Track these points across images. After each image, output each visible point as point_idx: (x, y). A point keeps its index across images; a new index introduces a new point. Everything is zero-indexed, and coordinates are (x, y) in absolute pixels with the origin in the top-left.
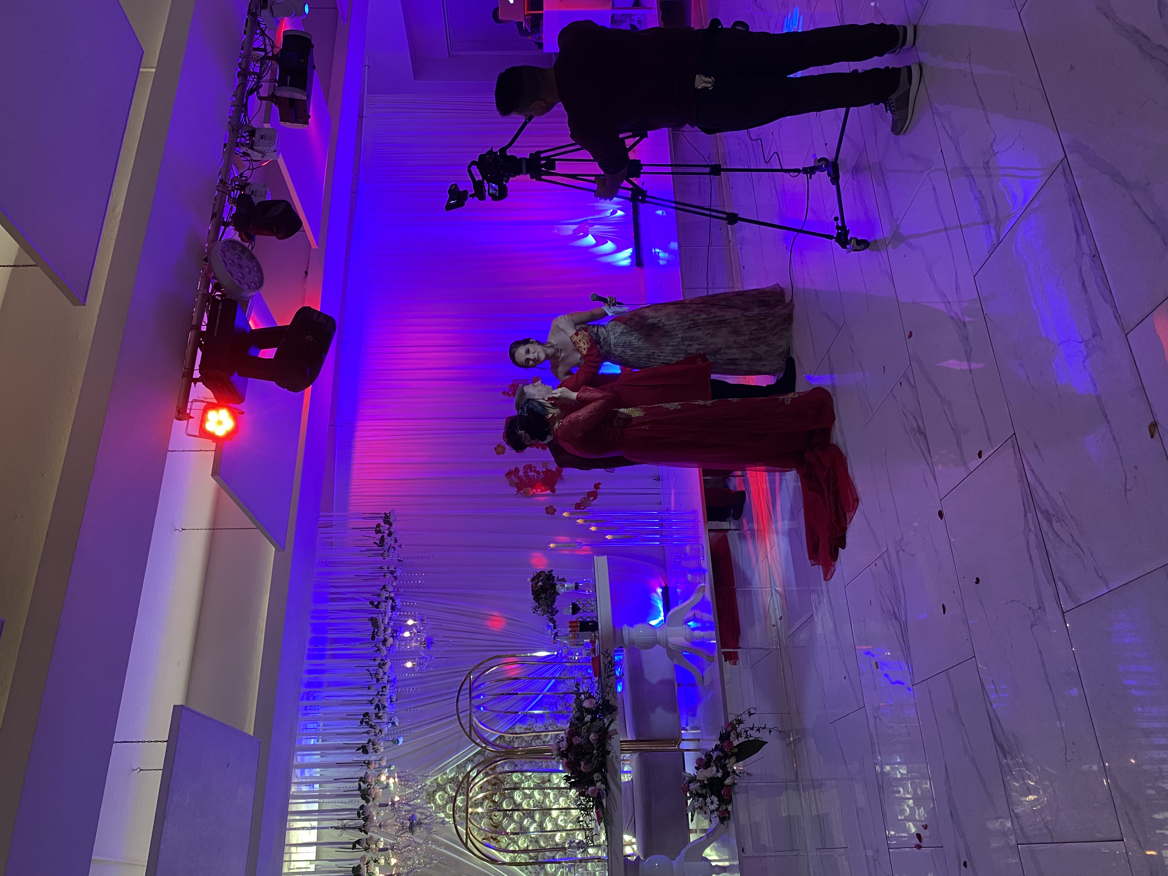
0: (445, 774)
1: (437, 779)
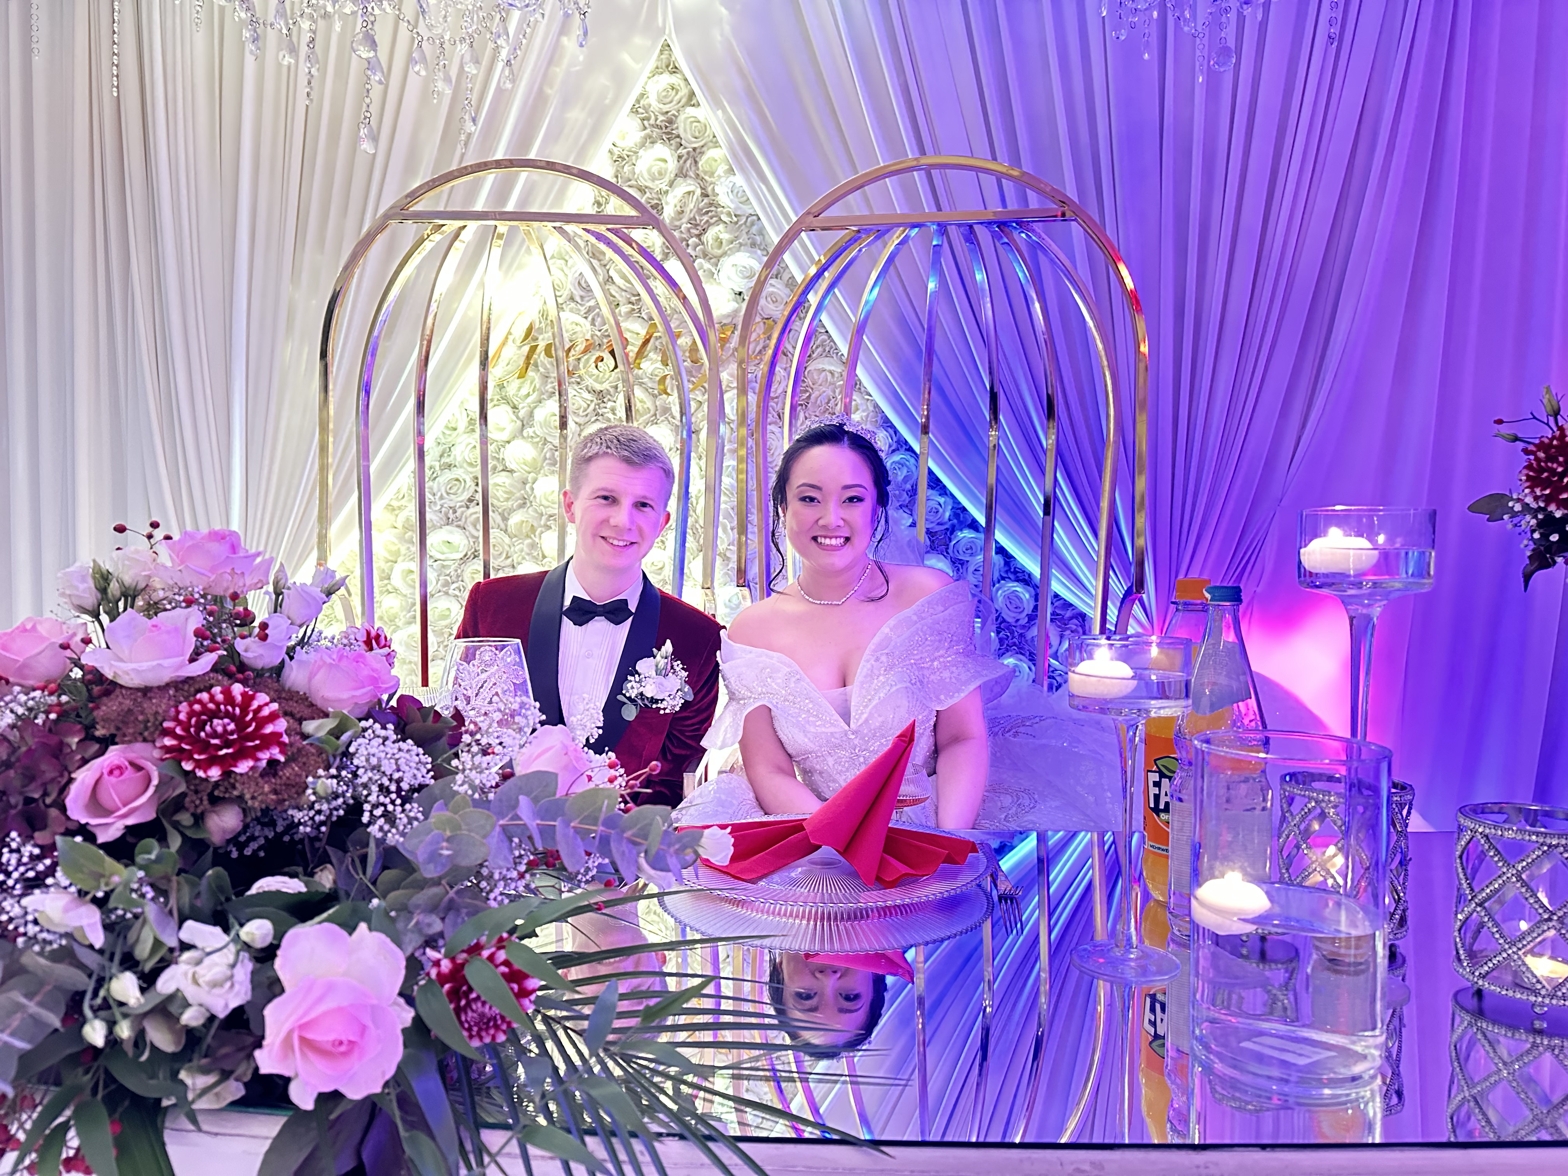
0: (731, 171)
1: (716, 145)
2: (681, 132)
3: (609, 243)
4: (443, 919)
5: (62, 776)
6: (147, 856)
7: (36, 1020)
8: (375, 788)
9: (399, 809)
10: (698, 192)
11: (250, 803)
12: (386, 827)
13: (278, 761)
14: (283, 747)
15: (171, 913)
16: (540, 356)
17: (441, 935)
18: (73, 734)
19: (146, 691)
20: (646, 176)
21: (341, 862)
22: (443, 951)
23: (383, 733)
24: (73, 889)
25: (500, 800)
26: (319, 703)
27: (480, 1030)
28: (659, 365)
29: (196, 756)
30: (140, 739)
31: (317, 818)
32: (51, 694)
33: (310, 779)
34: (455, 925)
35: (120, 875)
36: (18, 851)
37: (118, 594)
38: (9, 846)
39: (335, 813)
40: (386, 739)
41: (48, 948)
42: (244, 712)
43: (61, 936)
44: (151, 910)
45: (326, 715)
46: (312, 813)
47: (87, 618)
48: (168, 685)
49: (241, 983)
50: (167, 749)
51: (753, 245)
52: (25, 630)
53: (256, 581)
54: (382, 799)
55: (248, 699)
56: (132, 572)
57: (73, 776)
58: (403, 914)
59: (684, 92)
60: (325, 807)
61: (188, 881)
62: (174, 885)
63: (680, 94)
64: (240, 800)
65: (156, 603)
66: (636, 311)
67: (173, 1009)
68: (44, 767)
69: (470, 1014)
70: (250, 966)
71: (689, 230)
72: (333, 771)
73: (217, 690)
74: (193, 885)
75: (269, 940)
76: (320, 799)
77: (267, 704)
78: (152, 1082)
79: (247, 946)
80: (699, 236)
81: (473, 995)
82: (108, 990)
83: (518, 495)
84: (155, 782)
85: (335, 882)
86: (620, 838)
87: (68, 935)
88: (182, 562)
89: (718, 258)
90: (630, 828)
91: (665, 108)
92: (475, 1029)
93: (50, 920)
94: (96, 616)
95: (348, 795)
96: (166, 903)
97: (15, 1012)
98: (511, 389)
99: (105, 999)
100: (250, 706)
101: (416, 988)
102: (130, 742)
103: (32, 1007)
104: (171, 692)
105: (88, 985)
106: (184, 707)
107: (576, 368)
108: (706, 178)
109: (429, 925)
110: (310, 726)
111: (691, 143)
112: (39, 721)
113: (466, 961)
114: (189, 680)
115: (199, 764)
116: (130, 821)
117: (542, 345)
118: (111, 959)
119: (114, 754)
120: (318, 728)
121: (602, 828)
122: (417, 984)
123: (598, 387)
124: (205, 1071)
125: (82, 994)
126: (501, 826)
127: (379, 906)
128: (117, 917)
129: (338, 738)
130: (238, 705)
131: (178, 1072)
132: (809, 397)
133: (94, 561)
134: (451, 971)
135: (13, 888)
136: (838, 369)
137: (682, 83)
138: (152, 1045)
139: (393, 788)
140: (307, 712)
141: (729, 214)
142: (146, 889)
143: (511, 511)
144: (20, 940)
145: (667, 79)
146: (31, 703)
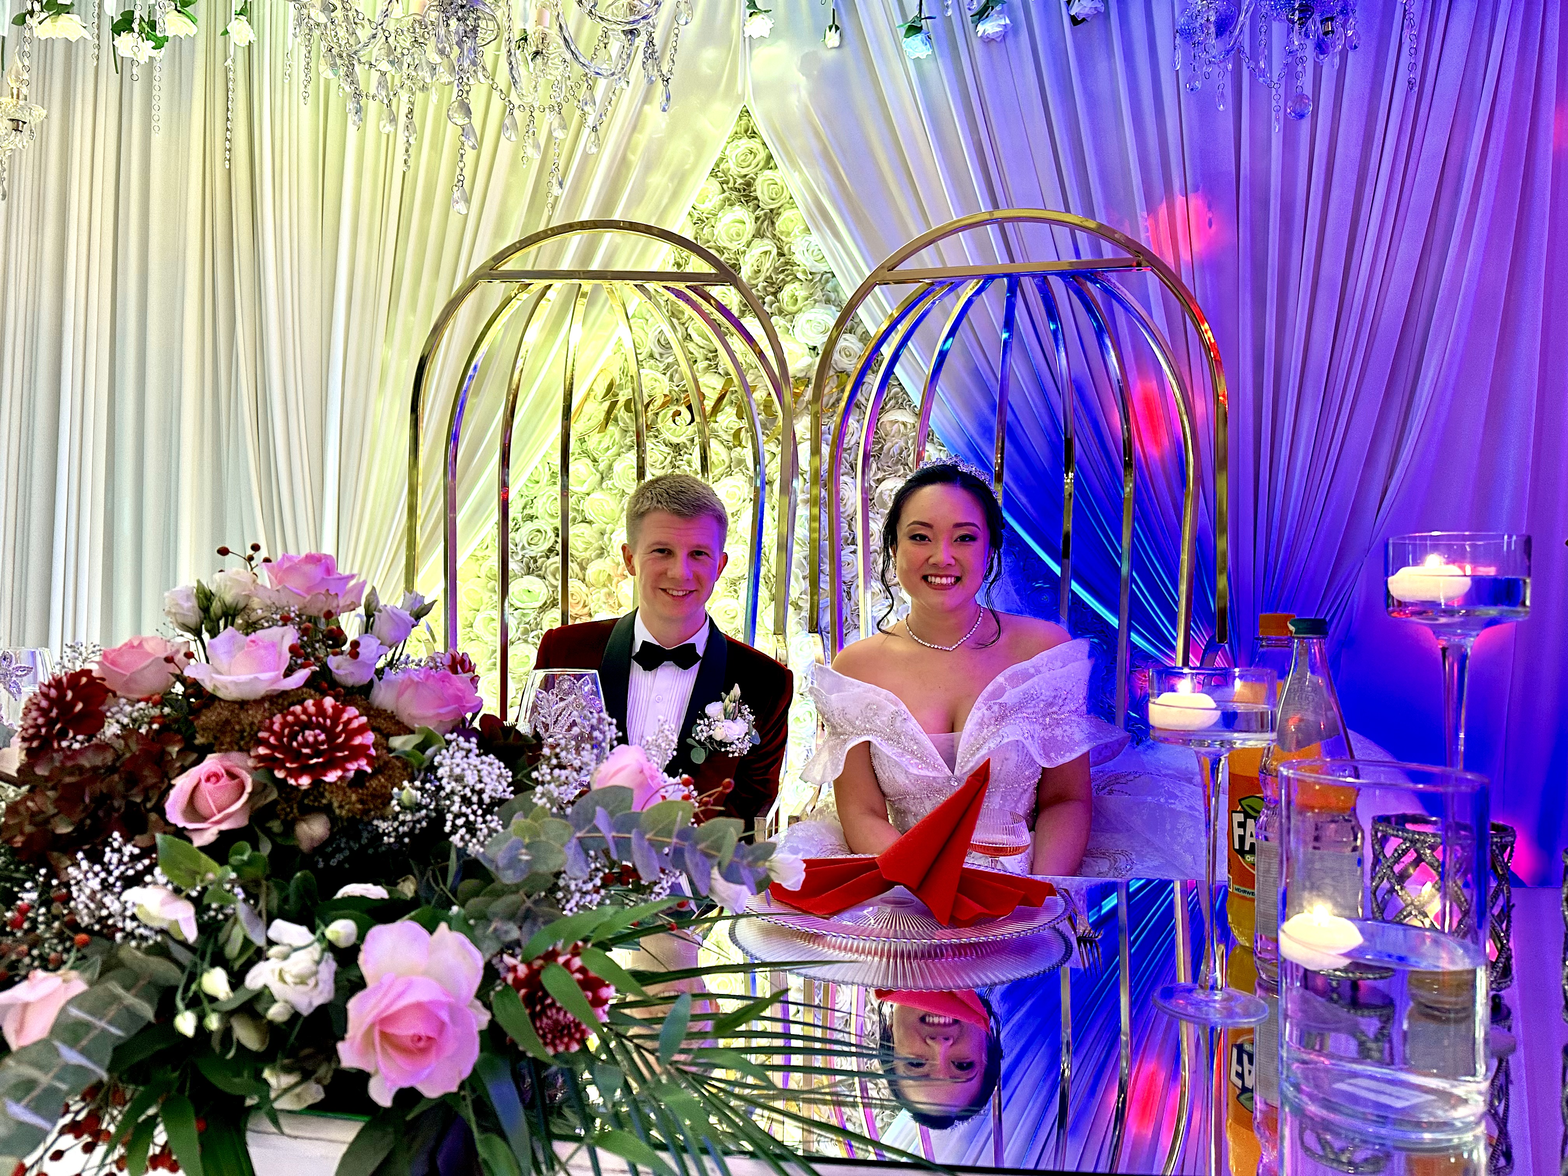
0: (807, 230)
1: (793, 206)
2: (758, 194)
3: (688, 300)
4: (520, 928)
5: (162, 782)
6: (239, 857)
7: (131, 1013)
8: (457, 799)
9: (480, 819)
10: (775, 251)
11: (337, 811)
12: (467, 837)
13: (366, 772)
14: (371, 760)
15: (260, 914)
16: (620, 412)
17: (518, 943)
18: (174, 743)
19: (242, 704)
20: (725, 238)
21: (422, 874)
22: (519, 958)
23: (466, 745)
24: (170, 887)
25: (578, 813)
26: (406, 720)
27: (554, 1038)
28: (735, 418)
29: (288, 765)
30: (236, 748)
31: (401, 829)
32: (155, 705)
33: (396, 790)
34: (532, 933)
35: (215, 874)
36: (119, 850)
37: (219, 612)
38: (112, 846)
39: (418, 826)
40: (469, 751)
41: (144, 945)
42: (335, 723)
43: (157, 932)
44: (242, 910)
45: (412, 732)
46: (396, 824)
47: (189, 636)
48: (263, 699)
49: (325, 982)
50: (260, 758)
51: (828, 301)
52: (133, 647)
53: (348, 602)
54: (464, 809)
55: (338, 712)
56: (233, 592)
57: (173, 782)
58: (480, 922)
59: (762, 155)
60: (409, 817)
61: (277, 885)
62: (264, 889)
63: (758, 158)
64: (327, 810)
65: (255, 623)
66: (713, 365)
67: (259, 1008)
68: (146, 773)
69: (545, 1020)
70: (334, 966)
71: (765, 288)
72: (418, 783)
73: (309, 703)
74: (282, 889)
75: (353, 939)
76: (404, 808)
77: (356, 717)
78: (237, 1080)
79: (331, 947)
80: (775, 294)
81: (549, 1001)
82: (200, 985)
83: (596, 545)
84: (249, 789)
85: (416, 892)
86: (694, 850)
87: (162, 931)
88: (280, 583)
89: (794, 314)
90: (703, 840)
91: (744, 172)
92: (550, 1036)
93: (148, 914)
94: (198, 633)
95: (432, 807)
96: (256, 903)
97: (111, 1004)
98: (592, 443)
99: (195, 993)
100: (340, 718)
101: (492, 993)
102: (227, 750)
103: (130, 999)
104: (266, 705)
105: (180, 980)
106: (278, 719)
107: (654, 422)
108: (783, 238)
109: (507, 932)
110: (397, 742)
111: (767, 204)
112: (143, 731)
113: (542, 967)
114: (284, 694)
115: (291, 773)
116: (224, 827)
117: (622, 399)
118: (202, 958)
119: (212, 762)
120: (404, 743)
121: (675, 840)
122: (493, 989)
123: (675, 440)
124: (288, 1070)
125: (175, 988)
126: (578, 838)
127: (458, 913)
128: (210, 918)
129: (423, 753)
130: (329, 717)
131: (262, 1071)
132: (882, 448)
133: (199, 582)
134: (527, 976)
135: (114, 885)
136: (910, 419)
137: (761, 147)
138: (238, 1041)
139: (475, 799)
140: (394, 728)
141: (805, 272)
142: (238, 890)
143: (589, 561)
144: (119, 936)
145: (746, 143)
146: (135, 714)
